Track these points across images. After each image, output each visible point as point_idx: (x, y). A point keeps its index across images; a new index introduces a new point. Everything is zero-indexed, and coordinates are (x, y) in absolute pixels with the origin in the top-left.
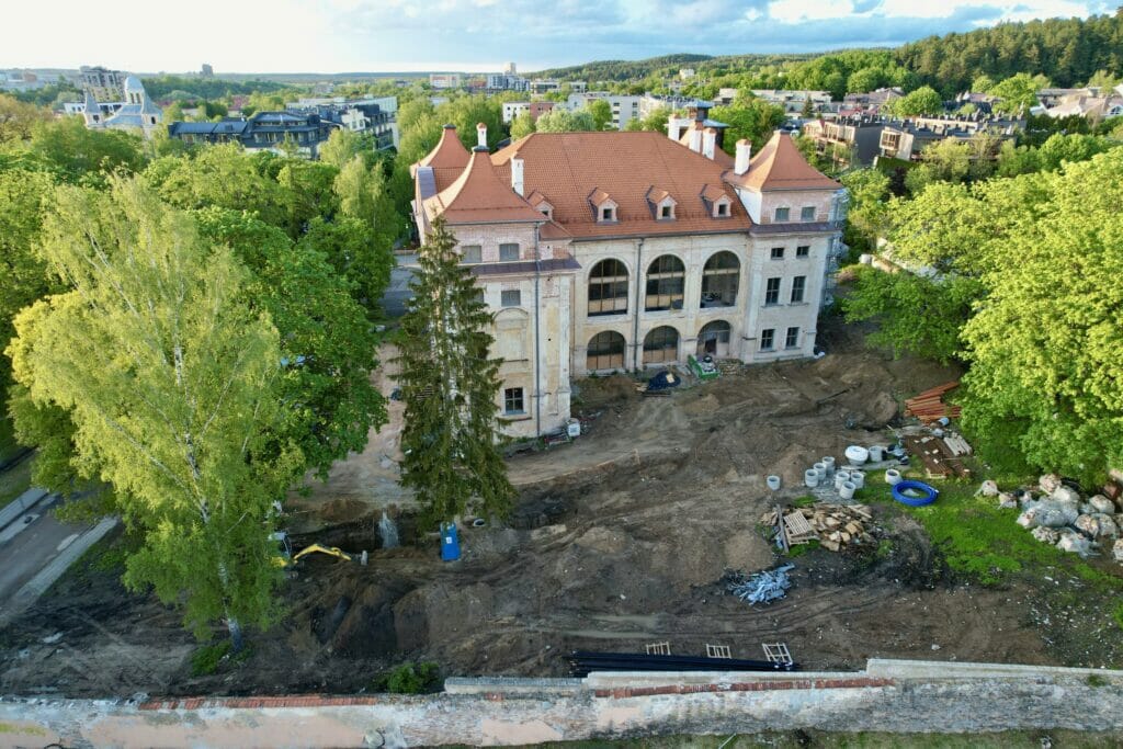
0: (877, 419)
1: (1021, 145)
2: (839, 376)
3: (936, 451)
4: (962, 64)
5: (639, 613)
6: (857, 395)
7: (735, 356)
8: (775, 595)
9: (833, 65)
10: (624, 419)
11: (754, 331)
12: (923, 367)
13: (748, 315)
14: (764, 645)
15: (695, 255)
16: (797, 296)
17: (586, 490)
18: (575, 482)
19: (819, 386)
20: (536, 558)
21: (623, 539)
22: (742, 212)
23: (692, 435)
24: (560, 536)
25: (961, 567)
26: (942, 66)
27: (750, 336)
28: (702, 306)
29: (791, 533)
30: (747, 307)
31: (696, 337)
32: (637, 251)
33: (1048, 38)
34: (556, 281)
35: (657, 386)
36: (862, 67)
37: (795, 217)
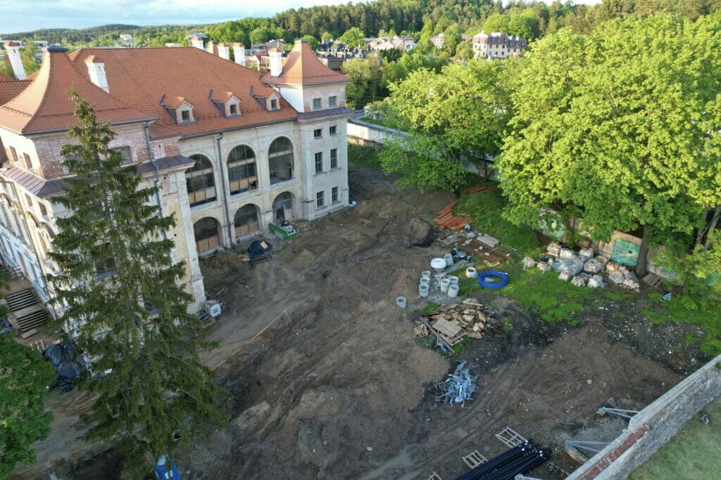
0: (417, 237)
1: (391, 61)
2: (377, 215)
3: (481, 248)
4: (313, 25)
5: (391, 456)
6: (395, 225)
7: (300, 216)
8: (472, 390)
9: (237, 27)
10: (252, 288)
11: (311, 195)
12: (431, 196)
13: (305, 184)
14: (498, 436)
15: (260, 142)
16: (334, 164)
17: (258, 361)
18: (246, 357)
19: (364, 225)
20: (262, 447)
21: (337, 395)
22: (286, 105)
23: (312, 284)
24: (267, 415)
25: (554, 319)
26: (302, 26)
27: (310, 199)
28: (272, 183)
29: (446, 336)
30: (303, 178)
31: (271, 209)
32: (217, 145)
33: (351, 11)
34: (172, 178)
35: (256, 253)
36: (255, 28)
37: (325, 106)
